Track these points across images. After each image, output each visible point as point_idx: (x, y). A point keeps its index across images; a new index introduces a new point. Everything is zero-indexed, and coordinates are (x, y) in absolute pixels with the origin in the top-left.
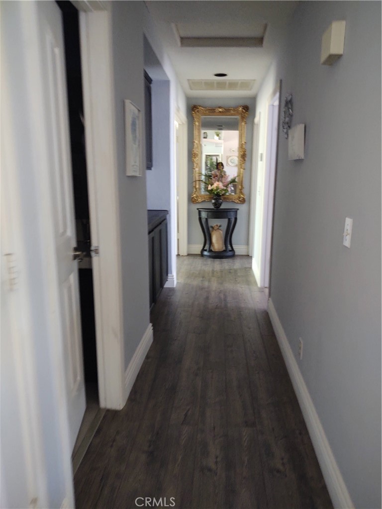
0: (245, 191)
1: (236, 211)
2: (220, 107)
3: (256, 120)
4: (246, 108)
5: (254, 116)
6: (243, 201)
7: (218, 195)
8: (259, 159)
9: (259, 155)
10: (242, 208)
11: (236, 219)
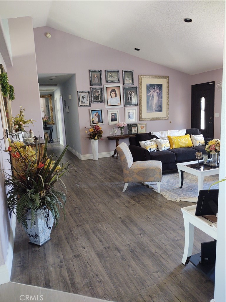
0: (54, 121)
1: (52, 127)
2: (43, 95)
3: (55, 99)
4: (51, 95)
5: (54, 98)
6: (54, 124)
7: (46, 122)
8: (58, 111)
9: (58, 110)
10: (54, 126)
11: (52, 130)
